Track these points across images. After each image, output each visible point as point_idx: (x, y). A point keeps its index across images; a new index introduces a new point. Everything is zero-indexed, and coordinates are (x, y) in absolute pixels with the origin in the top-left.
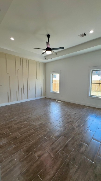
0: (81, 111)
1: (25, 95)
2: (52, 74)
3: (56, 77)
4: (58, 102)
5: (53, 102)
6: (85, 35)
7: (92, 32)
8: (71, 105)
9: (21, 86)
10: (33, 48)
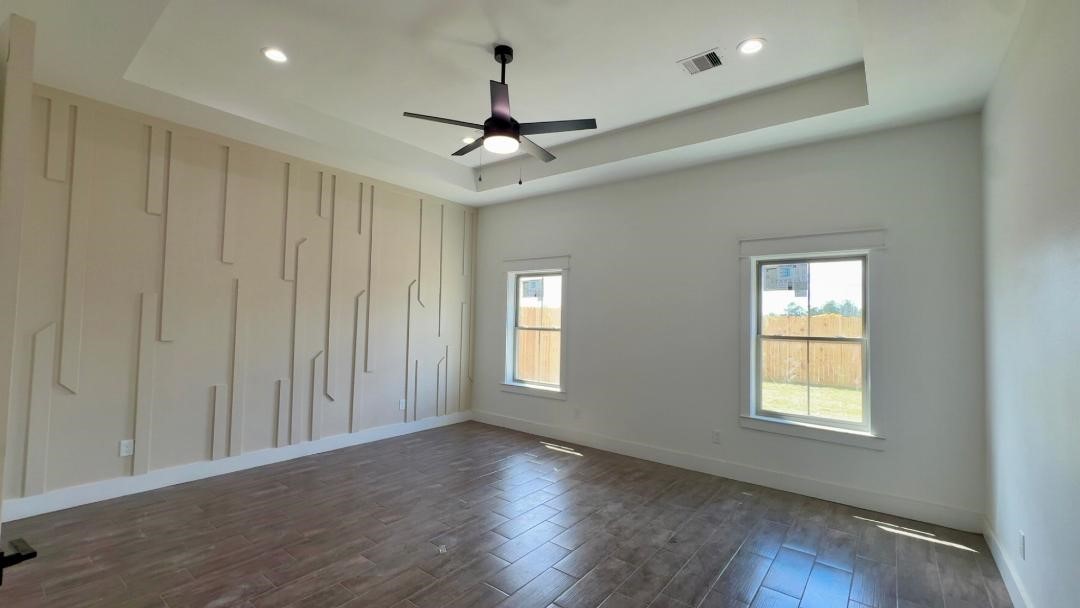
0: (712, 520)
1: (331, 404)
2: (518, 277)
3: (539, 294)
4: (551, 454)
5: (522, 450)
6: (714, 59)
7: (752, 47)
8: (637, 475)
9: (308, 344)
10: (406, 114)
